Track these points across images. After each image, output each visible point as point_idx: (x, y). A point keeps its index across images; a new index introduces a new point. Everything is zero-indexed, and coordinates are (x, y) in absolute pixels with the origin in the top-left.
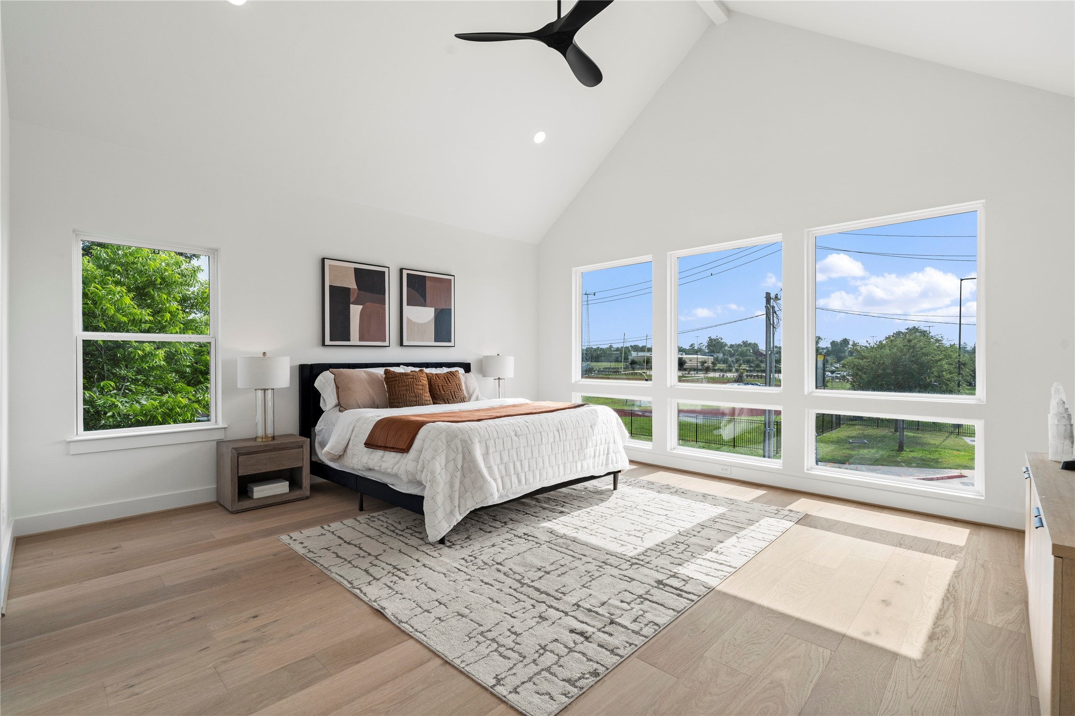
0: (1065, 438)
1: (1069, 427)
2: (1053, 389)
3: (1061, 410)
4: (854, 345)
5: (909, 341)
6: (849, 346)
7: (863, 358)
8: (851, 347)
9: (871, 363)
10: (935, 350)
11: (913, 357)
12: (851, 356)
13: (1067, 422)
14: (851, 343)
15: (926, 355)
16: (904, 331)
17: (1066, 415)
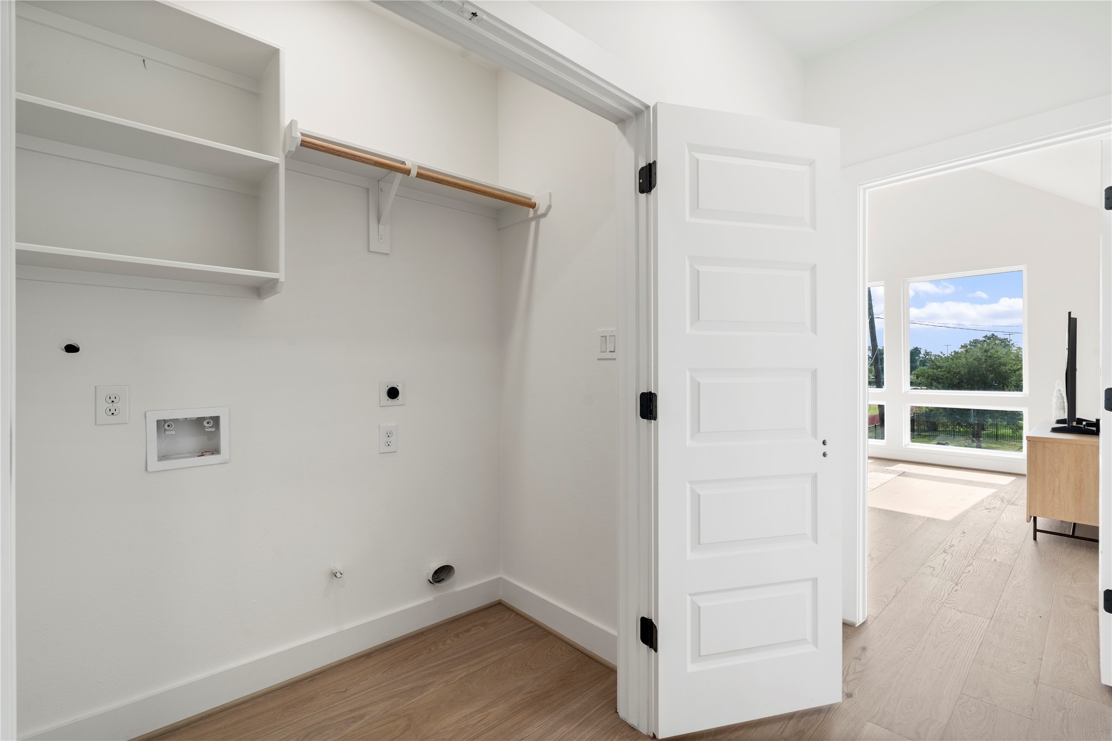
0: (1060, 409)
1: (1062, 403)
2: (1056, 384)
3: (1059, 394)
4: (927, 353)
5: (986, 351)
6: (921, 356)
7: (938, 367)
8: (923, 356)
9: (946, 373)
10: (1014, 360)
11: (990, 367)
12: (924, 365)
13: (1062, 401)
14: (923, 352)
15: (1005, 365)
16: (981, 339)
17: (1061, 397)
